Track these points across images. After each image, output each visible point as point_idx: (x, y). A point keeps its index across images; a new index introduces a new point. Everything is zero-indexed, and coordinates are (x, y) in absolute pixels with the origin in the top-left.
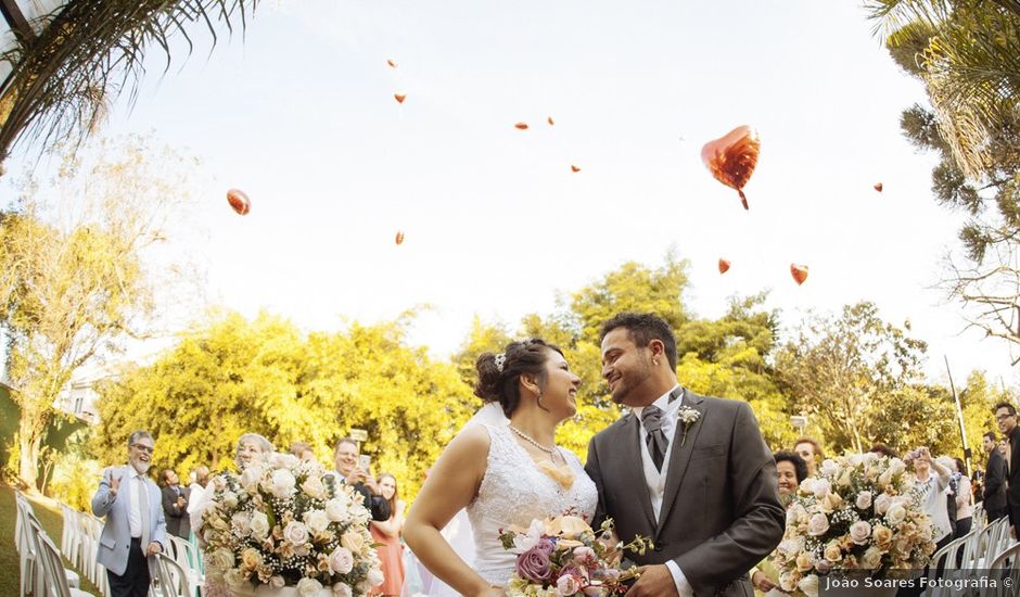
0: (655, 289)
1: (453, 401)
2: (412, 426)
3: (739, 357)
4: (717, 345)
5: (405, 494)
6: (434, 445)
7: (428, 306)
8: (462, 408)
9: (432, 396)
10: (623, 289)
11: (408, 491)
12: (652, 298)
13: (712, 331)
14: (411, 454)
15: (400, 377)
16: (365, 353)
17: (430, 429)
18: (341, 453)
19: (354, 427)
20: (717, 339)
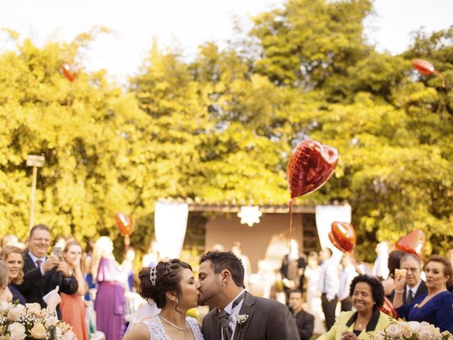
0: (335, 18)
1: (131, 128)
2: (90, 152)
3: (415, 96)
4: (393, 83)
5: (82, 217)
6: (111, 169)
7: (105, 30)
8: (140, 134)
9: (111, 123)
10: (301, 21)
11: (85, 214)
12: (332, 29)
13: (389, 68)
14: (88, 177)
15: (78, 106)
16: (41, 77)
17: (108, 156)
18: (35, 239)
19: (31, 153)
20: (394, 78)
